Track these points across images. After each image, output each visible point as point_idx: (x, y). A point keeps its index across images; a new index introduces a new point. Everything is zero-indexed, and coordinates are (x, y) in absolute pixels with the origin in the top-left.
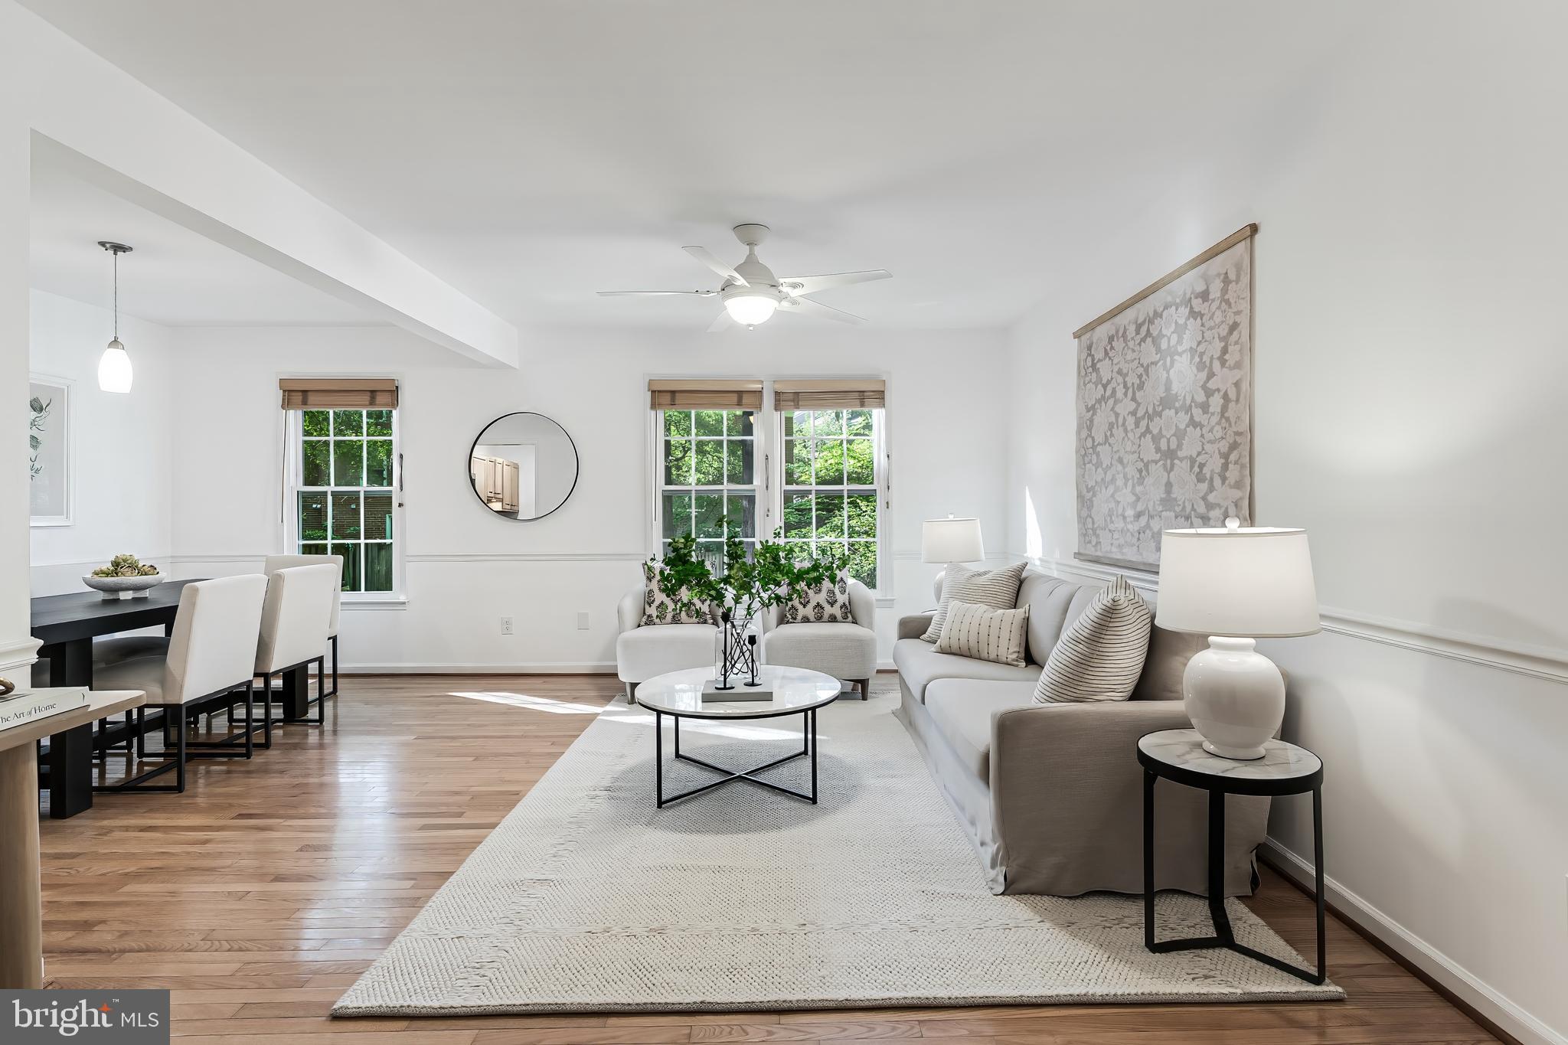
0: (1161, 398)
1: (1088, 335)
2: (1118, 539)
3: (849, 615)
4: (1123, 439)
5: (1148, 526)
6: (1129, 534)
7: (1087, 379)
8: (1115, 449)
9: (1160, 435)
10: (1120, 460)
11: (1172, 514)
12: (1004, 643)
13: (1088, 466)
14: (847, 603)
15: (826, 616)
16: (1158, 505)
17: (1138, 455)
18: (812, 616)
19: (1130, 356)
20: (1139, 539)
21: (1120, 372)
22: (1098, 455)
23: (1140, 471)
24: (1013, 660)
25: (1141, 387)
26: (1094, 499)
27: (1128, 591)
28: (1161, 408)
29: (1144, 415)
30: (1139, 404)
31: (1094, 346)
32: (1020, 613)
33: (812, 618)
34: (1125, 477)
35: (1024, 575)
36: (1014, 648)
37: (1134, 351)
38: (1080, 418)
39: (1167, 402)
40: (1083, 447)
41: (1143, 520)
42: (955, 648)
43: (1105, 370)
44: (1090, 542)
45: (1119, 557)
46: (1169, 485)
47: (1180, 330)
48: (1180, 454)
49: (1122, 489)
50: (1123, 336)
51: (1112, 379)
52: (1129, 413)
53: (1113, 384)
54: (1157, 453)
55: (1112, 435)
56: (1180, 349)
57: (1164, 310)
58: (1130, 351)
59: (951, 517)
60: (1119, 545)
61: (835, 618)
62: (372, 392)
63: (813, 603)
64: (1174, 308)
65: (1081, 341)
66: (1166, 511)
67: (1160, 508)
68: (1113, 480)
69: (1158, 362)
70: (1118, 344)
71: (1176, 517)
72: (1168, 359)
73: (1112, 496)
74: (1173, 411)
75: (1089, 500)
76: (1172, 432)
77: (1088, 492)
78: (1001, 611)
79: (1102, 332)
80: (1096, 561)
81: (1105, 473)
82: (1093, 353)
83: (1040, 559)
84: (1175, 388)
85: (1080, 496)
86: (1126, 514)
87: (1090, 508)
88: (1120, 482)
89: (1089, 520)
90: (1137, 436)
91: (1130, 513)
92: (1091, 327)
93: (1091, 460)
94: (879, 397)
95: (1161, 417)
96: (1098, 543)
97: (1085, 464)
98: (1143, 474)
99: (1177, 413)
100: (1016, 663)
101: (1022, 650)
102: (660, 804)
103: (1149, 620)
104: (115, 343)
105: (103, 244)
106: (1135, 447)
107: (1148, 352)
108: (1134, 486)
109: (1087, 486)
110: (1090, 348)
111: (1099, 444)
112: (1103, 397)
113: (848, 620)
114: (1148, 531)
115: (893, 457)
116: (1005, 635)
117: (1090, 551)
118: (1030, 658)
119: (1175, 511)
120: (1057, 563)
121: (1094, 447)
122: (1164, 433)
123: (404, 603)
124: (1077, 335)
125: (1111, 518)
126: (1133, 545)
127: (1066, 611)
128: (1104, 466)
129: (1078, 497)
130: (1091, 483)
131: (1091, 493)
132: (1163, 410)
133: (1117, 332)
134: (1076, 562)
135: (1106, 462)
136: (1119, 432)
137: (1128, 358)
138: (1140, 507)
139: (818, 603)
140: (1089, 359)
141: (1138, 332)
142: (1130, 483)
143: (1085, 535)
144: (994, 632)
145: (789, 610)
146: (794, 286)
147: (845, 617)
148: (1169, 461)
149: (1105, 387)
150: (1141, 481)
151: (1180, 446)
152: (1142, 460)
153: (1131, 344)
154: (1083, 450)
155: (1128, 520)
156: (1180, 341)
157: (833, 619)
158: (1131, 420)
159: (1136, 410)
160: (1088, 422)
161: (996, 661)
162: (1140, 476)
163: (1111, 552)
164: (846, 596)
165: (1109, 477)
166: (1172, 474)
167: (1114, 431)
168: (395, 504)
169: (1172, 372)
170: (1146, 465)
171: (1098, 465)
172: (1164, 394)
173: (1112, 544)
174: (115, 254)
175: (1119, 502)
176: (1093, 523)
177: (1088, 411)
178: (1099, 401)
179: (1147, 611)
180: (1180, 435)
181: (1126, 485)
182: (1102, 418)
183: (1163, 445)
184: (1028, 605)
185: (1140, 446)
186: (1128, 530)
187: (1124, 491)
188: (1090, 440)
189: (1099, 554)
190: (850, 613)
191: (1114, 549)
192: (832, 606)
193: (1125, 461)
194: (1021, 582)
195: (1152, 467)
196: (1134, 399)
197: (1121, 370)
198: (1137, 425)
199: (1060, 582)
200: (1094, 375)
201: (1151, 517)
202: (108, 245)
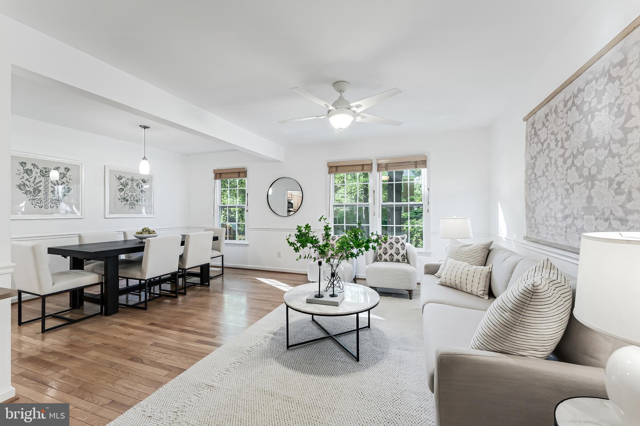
0: (583, 143)
1: (533, 117)
2: (552, 231)
3: (406, 260)
4: (555, 172)
5: (573, 224)
6: (559, 228)
7: (532, 142)
8: (549, 179)
9: (583, 165)
10: (553, 185)
11: (593, 217)
12: (476, 285)
13: (532, 190)
14: (405, 254)
15: (395, 259)
16: (581, 211)
17: (566, 181)
18: (388, 259)
19: (560, 121)
20: (566, 232)
21: (553, 133)
22: (538, 182)
23: (567, 190)
24: (481, 295)
25: (568, 138)
26: (536, 207)
27: (552, 271)
28: (583, 149)
29: (571, 155)
30: (566, 149)
31: (536, 123)
32: (486, 269)
33: (388, 260)
34: (556, 194)
35: (491, 247)
36: (481, 287)
37: (562, 118)
38: (527, 163)
39: (589, 144)
40: (529, 179)
41: (569, 221)
42: (448, 283)
43: (543, 134)
44: (533, 231)
45: (552, 241)
46: (590, 199)
47: (599, 95)
48: (599, 177)
49: (554, 201)
50: (555, 111)
51: (547, 138)
52: (559, 156)
53: (548, 141)
54: (580, 178)
55: (547, 171)
56: (599, 107)
57: (586, 86)
58: (560, 119)
59: (455, 217)
60: (552, 234)
61: (399, 260)
62: (239, 172)
63: (389, 253)
64: (594, 82)
65: (528, 122)
66: (588, 215)
67: (583, 213)
68: (548, 196)
69: (581, 120)
70: (551, 118)
71: (596, 219)
72: (590, 116)
73: (548, 206)
74: (593, 150)
75: (533, 208)
76: (593, 163)
77: (532, 203)
78: (475, 267)
79: (541, 113)
80: (537, 242)
81: (543, 193)
82: (535, 127)
83: (506, 238)
84: (595, 134)
85: (527, 206)
86: (557, 216)
87: (534, 212)
88: (553, 197)
89: (533, 219)
90: (565, 169)
91: (560, 215)
92: (534, 112)
93: (534, 187)
94: (424, 163)
95: (583, 155)
96: (538, 232)
97: (530, 189)
98: (569, 192)
99: (596, 150)
100: (482, 296)
101: (487, 289)
102: (288, 347)
103: (571, 296)
104: (144, 158)
105: (141, 126)
106: (564, 176)
107: (574, 115)
108: (562, 200)
109: (531, 200)
110: (533, 124)
111: (539, 177)
112: (541, 150)
113: (405, 262)
114: (573, 227)
115: (431, 190)
116: (476, 280)
117: (534, 236)
118: (491, 295)
119: (594, 215)
120: (514, 241)
121: (536, 179)
122: (586, 164)
123: (248, 245)
124: (526, 119)
125: (547, 218)
126: (562, 235)
127: (512, 272)
128: (542, 189)
129: (526, 207)
130: (534, 199)
131: (534, 204)
132: (585, 150)
133: (551, 110)
134: (525, 242)
135: (543, 186)
136: (552, 169)
137: (559, 123)
138: (567, 212)
139: (391, 254)
140: (533, 130)
141: (565, 106)
142: (560, 198)
143: (530, 227)
144: (470, 278)
145: (379, 256)
146: (358, 106)
147: (404, 260)
148: (590, 183)
149: (542, 144)
150: (568, 196)
151: (599, 172)
152: (569, 183)
153: (560, 115)
154: (529, 181)
155: (558, 220)
156: (599, 102)
157: (398, 261)
158: (560, 160)
159: (564, 153)
160: (532, 165)
161: (471, 294)
162: (567, 193)
163: (547, 238)
164: (405, 251)
165: (545, 195)
166: (592, 191)
167: (548, 168)
168: (246, 211)
169: (592, 124)
170: (572, 187)
171: (539, 188)
172: (585, 140)
173: (547, 234)
174: (145, 129)
175: (552, 209)
176: (535, 221)
177: (532, 159)
178: (539, 153)
179: (568, 290)
180: (599, 165)
181: (557, 199)
182: (541, 162)
183: (586, 172)
184: (491, 264)
185: (567, 175)
186: (558, 226)
187: (556, 203)
188: (533, 175)
189: (539, 238)
190: (406, 259)
191: (549, 236)
192: (398, 255)
193: (556, 185)
194: (490, 251)
195: (576, 187)
196: (562, 147)
197: (554, 132)
198: (565, 162)
199: (512, 253)
200: (536, 139)
201: (575, 218)
202: (142, 126)
